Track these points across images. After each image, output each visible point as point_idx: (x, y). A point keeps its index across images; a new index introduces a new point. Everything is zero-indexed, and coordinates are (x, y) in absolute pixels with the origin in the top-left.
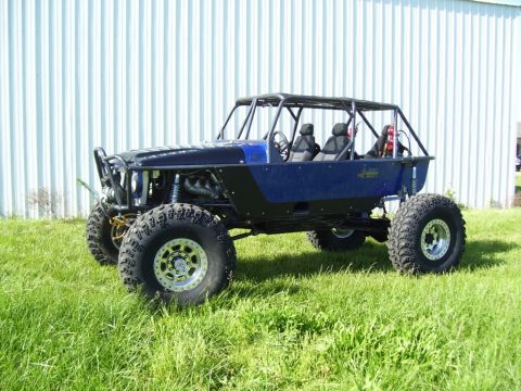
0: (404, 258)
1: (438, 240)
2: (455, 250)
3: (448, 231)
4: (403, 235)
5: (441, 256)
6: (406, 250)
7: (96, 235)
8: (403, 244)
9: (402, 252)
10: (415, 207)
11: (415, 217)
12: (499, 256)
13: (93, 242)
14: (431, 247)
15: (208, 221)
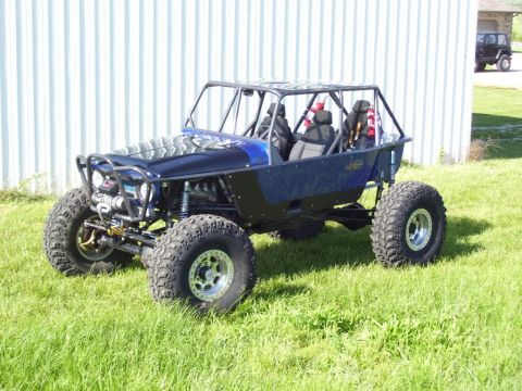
0: (391, 251)
1: (419, 229)
2: (437, 239)
3: (430, 220)
4: (390, 228)
5: (423, 245)
6: (393, 242)
7: (64, 243)
8: (390, 237)
9: (389, 245)
10: (401, 198)
11: (401, 208)
12: (474, 239)
13: (60, 251)
14: (413, 237)
15: (236, 232)
